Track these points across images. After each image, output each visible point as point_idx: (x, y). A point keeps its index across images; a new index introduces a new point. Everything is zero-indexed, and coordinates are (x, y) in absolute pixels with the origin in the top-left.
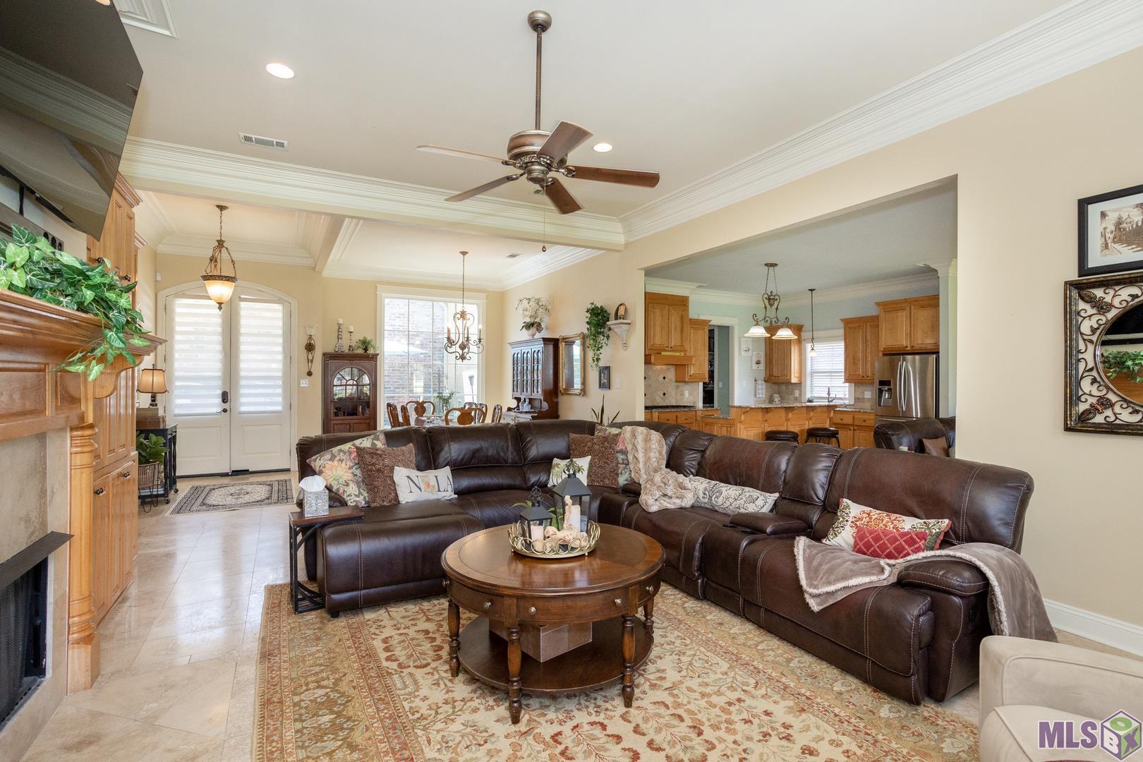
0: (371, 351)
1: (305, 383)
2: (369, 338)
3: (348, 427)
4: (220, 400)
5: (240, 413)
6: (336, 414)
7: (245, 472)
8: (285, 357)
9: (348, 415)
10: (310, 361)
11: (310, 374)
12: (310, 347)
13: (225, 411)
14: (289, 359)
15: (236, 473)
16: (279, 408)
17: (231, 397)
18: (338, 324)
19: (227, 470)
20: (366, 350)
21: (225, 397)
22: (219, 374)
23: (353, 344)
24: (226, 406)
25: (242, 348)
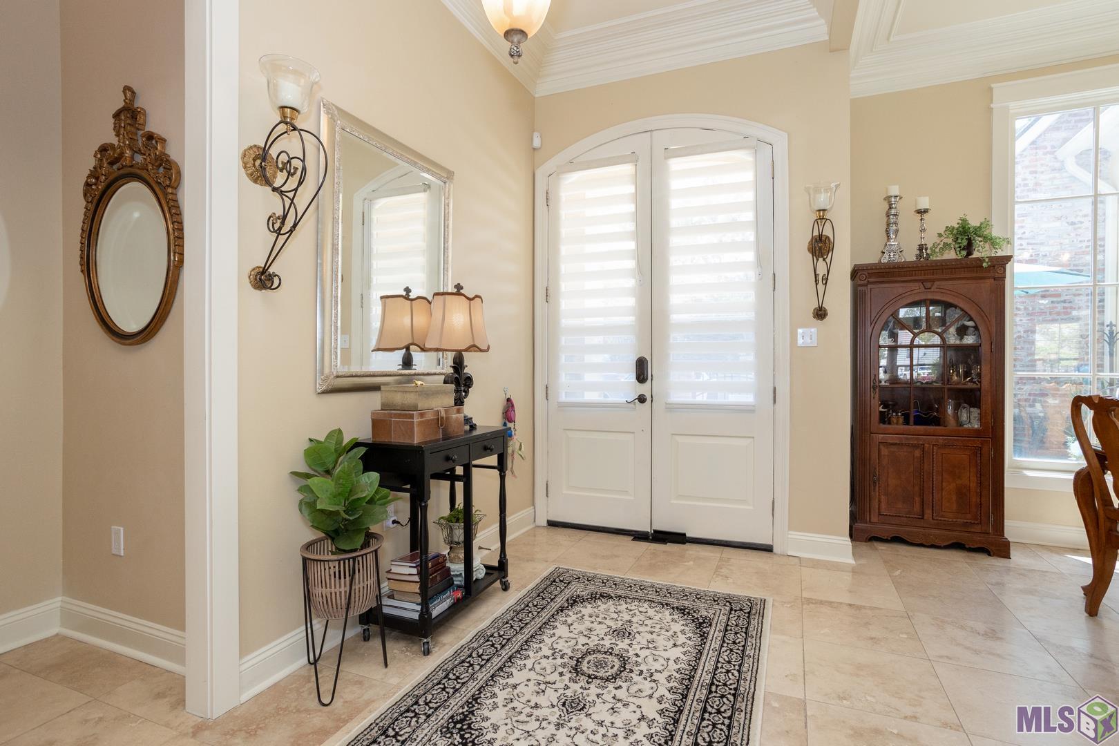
0: (982, 251)
1: (808, 335)
2: (974, 222)
3: (917, 453)
4: (631, 377)
5: (672, 408)
6: (884, 418)
7: (679, 538)
8: (761, 276)
9: (916, 424)
10: (822, 280)
11: (820, 314)
12: (821, 247)
13: (642, 399)
14: (770, 280)
15: (661, 537)
16: (748, 399)
17: (653, 369)
18: (888, 199)
19: (645, 528)
20: (969, 248)
21: (642, 371)
22: (630, 319)
23: (930, 240)
24: (644, 389)
25: (675, 260)
